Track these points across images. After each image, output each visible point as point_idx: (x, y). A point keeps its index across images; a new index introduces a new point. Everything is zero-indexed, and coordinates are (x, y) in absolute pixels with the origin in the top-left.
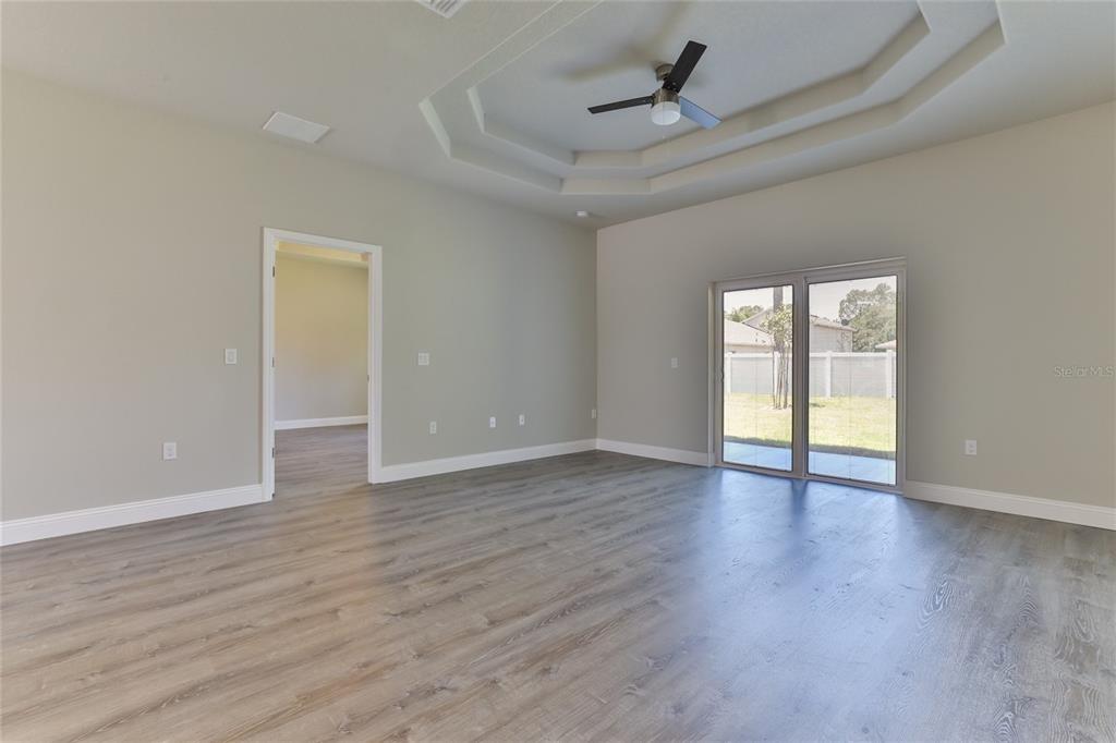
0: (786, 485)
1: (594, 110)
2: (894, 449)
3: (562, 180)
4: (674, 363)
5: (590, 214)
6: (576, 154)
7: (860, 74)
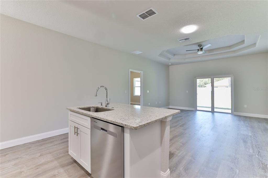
0: (211, 113)
1: (186, 51)
2: (231, 108)
3: (170, 59)
4: (187, 92)
5: (171, 64)
6: (174, 55)
7: (230, 47)
